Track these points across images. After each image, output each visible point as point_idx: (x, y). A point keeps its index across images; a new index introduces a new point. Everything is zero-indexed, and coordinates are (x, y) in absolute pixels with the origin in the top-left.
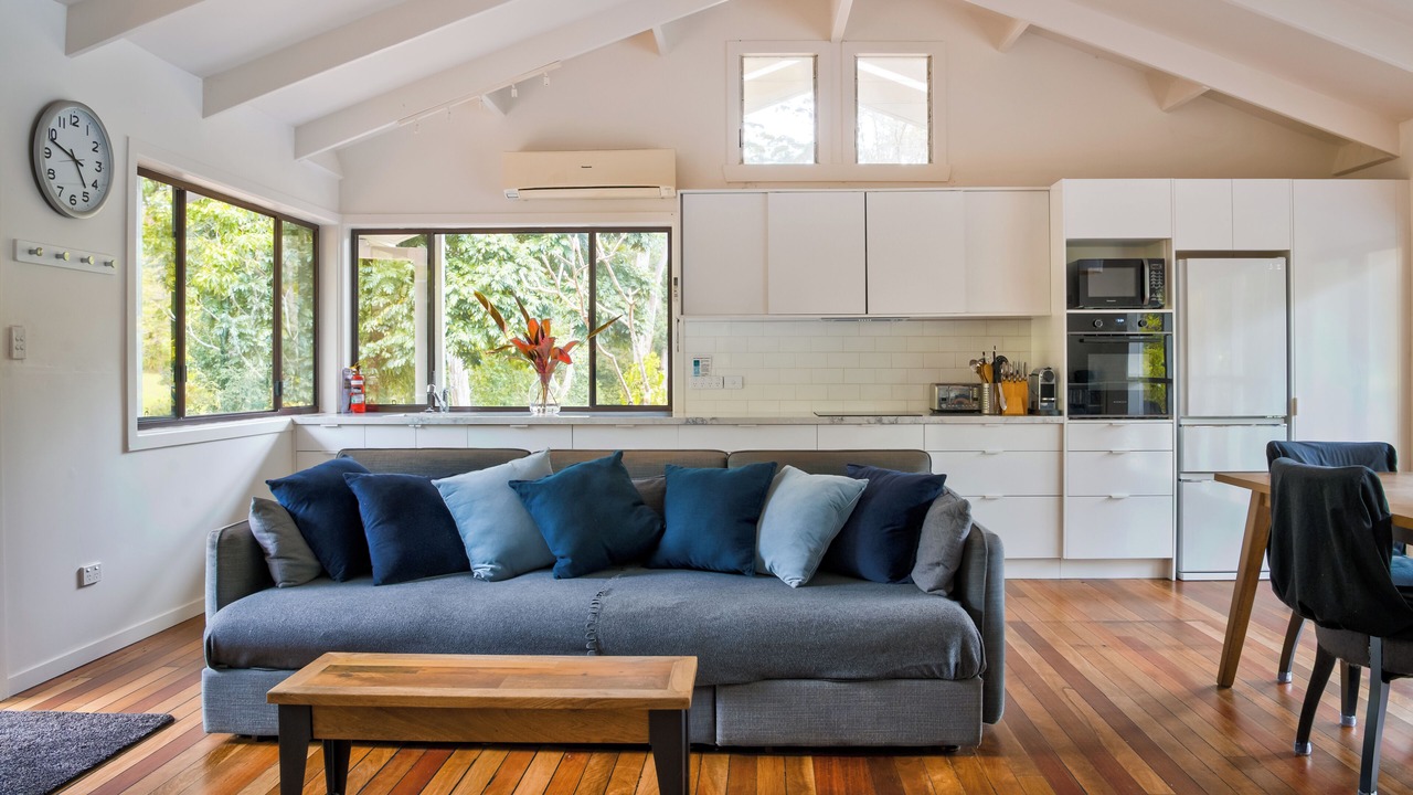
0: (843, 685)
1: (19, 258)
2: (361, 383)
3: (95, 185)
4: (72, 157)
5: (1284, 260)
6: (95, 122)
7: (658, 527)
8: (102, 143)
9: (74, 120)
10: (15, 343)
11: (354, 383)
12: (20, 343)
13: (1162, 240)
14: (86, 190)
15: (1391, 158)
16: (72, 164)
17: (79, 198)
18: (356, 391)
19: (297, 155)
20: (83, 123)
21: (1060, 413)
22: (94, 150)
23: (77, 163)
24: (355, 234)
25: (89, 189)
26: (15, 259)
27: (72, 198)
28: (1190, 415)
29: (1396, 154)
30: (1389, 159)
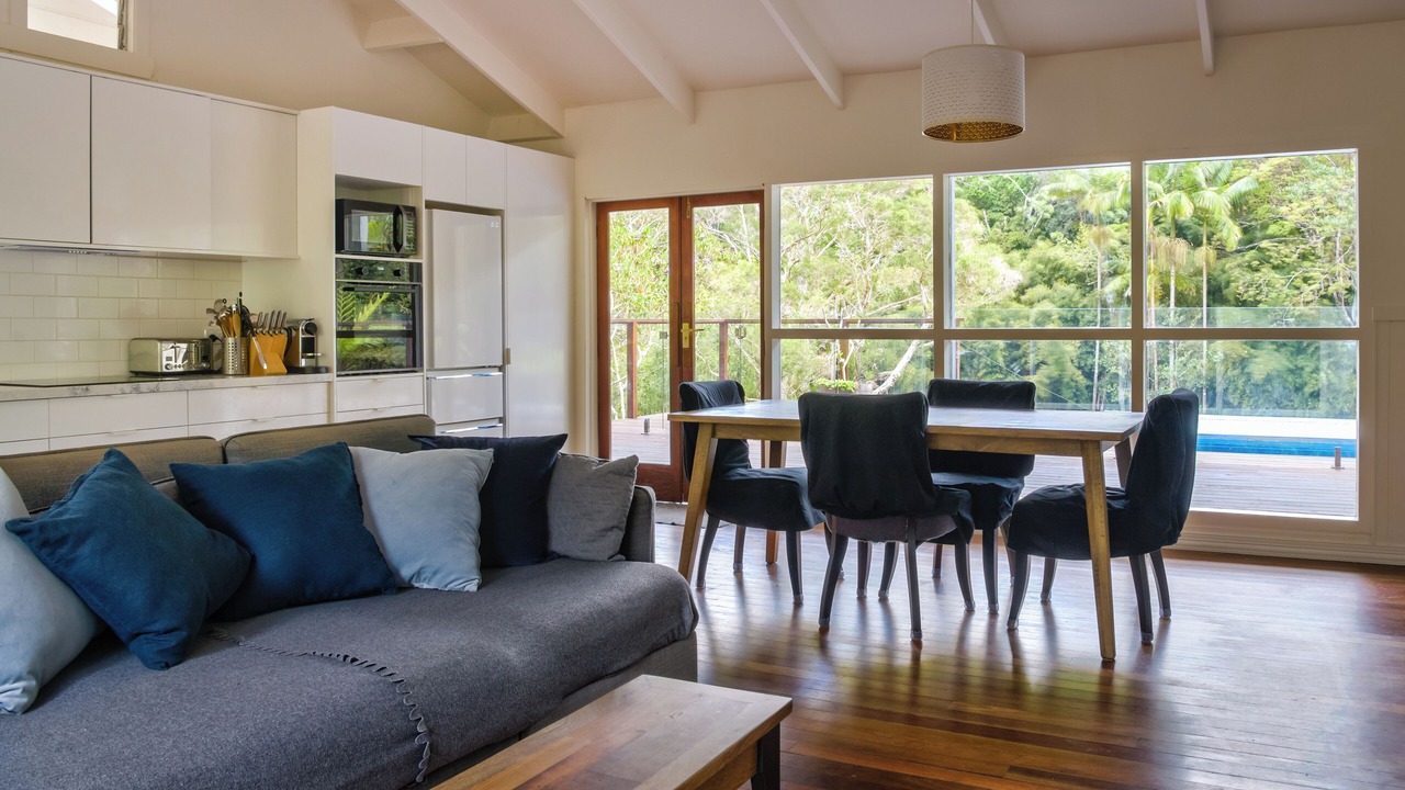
5: (499, 218)
13: (408, 186)
15: (558, 136)
21: (327, 370)
28: (436, 367)
29: (561, 133)
30: (555, 138)
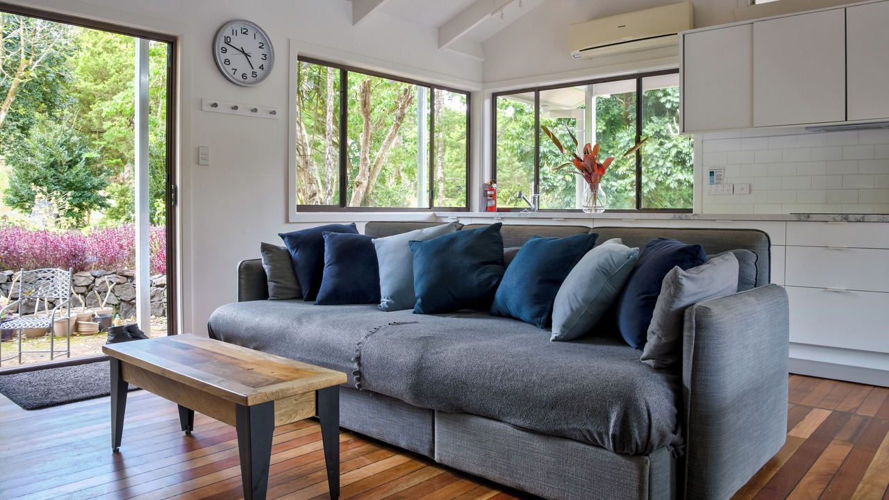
0: (521, 432)
1: (204, 109)
2: (493, 193)
3: (261, 67)
4: (243, 52)
6: (258, 31)
7: (494, 282)
8: (265, 44)
9: (244, 31)
10: (201, 156)
11: (489, 193)
12: (205, 156)
14: (253, 71)
16: (243, 56)
17: (249, 75)
18: (489, 198)
19: (439, 46)
20: (251, 33)
22: (260, 47)
23: (246, 55)
24: (494, 96)
25: (257, 69)
26: (202, 110)
27: (244, 76)
